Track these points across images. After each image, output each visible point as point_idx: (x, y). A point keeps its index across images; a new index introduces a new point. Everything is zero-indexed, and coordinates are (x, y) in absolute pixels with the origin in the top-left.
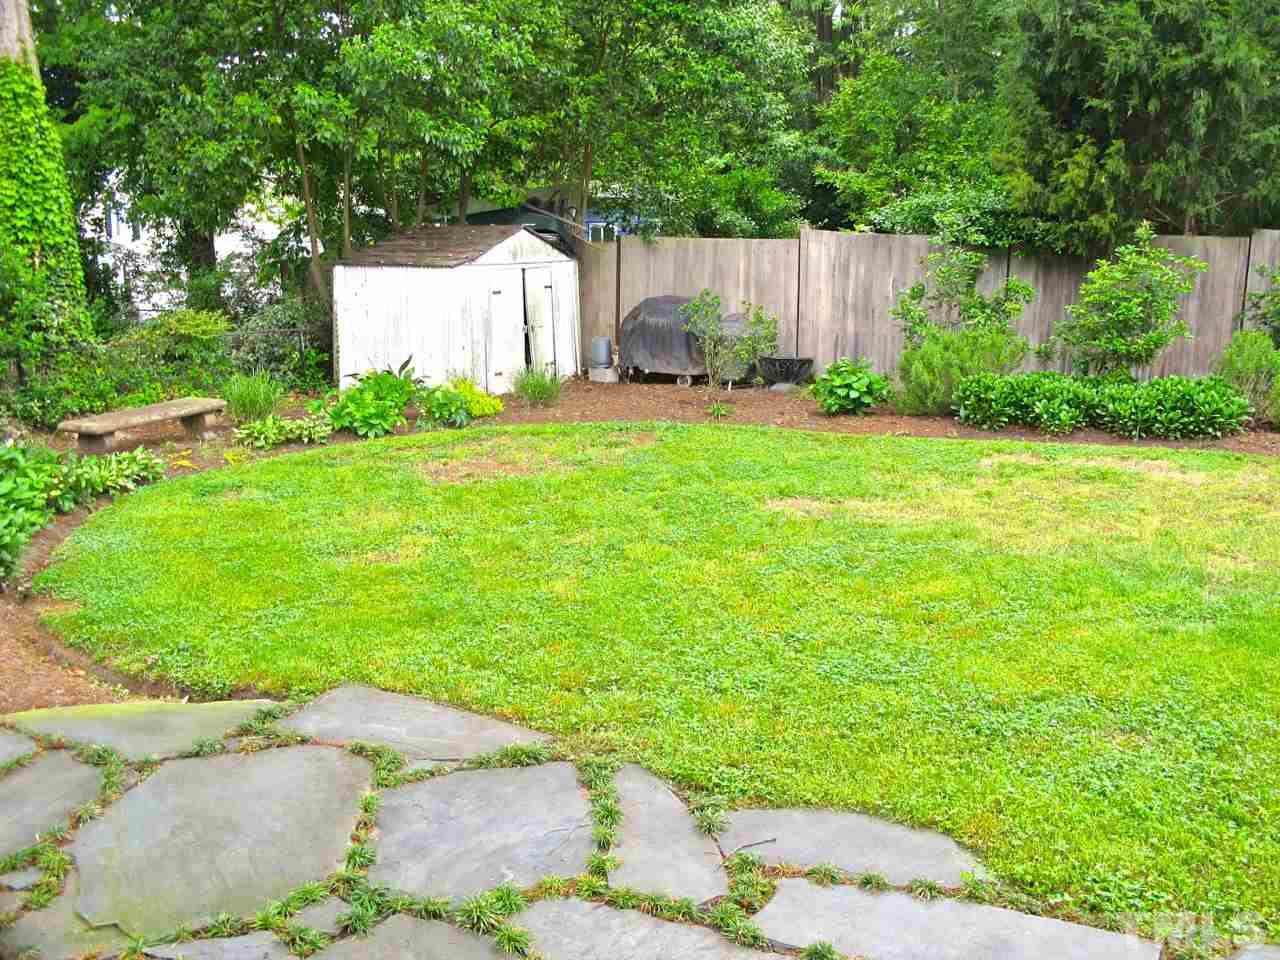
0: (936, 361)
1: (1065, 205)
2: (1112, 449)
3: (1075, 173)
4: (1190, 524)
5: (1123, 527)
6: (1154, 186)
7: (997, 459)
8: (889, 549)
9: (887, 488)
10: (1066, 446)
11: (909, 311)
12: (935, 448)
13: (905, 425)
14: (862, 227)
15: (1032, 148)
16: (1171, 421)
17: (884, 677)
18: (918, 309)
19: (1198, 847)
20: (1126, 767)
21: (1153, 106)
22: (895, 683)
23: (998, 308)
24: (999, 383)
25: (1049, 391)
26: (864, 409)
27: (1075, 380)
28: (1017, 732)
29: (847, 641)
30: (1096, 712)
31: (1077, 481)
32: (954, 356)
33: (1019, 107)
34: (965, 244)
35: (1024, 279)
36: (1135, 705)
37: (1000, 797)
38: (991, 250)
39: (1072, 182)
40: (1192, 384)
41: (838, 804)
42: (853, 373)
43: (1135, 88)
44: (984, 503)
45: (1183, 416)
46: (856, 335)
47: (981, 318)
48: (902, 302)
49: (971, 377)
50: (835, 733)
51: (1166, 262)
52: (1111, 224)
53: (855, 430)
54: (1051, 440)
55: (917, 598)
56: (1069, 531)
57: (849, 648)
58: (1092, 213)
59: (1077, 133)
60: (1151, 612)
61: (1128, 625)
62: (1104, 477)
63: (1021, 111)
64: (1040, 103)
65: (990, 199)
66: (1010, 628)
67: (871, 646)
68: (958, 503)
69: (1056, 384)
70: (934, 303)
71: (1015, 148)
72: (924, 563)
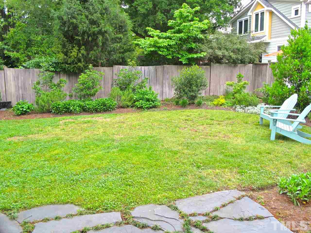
0: (45, 99)
1: (72, 61)
2: (89, 116)
3: (74, 53)
4: (109, 130)
5: (95, 132)
6: (92, 56)
7: (64, 121)
8: (43, 145)
9: (38, 131)
10: (79, 116)
11: (36, 88)
12: (48, 120)
13: (39, 116)
14: (21, 67)
15: (63, 48)
16: (101, 108)
17: (49, 174)
18: (39, 87)
19: (123, 192)
20: (106, 180)
21: (90, 39)
22: (52, 175)
23: (59, 85)
24: (61, 103)
25: (73, 104)
26: (27, 113)
27: (79, 101)
28: (82, 179)
29: (37, 168)
30: (98, 171)
31: (83, 124)
32: (49, 98)
33: (59, 38)
34: (49, 70)
35: (64, 78)
36: (106, 168)
37: (82, 193)
38: (56, 72)
39: (73, 55)
40: (105, 100)
41: (45, 204)
42: (24, 104)
43: (86, 35)
44: (63, 131)
45: (104, 107)
46: (22, 94)
47: (55, 88)
48: (34, 85)
49: (54, 103)
50: (40, 189)
51: (96, 73)
52: (83, 65)
53: (26, 118)
54: (75, 115)
55: (52, 155)
56: (84, 134)
57: (38, 169)
58: (79, 63)
59: (74, 44)
60: (105, 149)
61: (101, 152)
62: (89, 122)
63: (60, 39)
64: (64, 37)
65: (54, 60)
66: (75, 158)
67: (43, 168)
68: (57, 132)
69: (75, 102)
70: (42, 85)
71: (59, 48)
72: (52, 147)
